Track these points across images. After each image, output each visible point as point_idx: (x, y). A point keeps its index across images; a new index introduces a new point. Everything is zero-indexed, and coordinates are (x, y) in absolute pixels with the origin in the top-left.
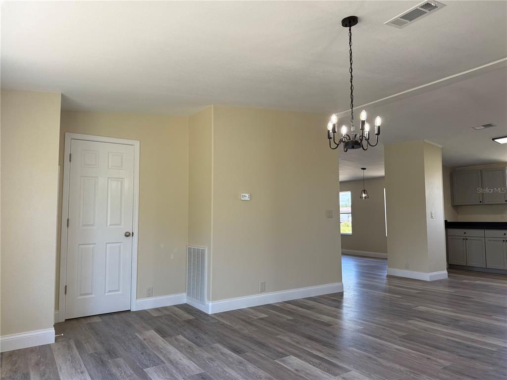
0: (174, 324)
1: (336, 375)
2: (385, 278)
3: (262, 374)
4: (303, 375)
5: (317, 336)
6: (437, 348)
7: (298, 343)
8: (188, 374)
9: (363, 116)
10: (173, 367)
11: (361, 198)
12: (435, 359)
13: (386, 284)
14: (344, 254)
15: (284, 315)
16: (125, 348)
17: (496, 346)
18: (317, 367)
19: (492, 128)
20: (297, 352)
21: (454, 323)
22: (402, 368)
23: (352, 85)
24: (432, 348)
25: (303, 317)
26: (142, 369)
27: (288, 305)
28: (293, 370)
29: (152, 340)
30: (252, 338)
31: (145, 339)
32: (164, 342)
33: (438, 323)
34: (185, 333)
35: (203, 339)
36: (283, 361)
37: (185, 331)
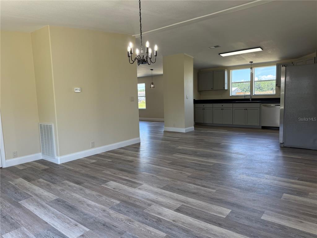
0: (36, 172)
1: (135, 188)
2: (163, 133)
3: (95, 194)
4: (118, 191)
5: (125, 168)
6: (186, 167)
7: (115, 174)
8: (48, 201)
9: (147, 44)
10: (38, 198)
11: (151, 87)
12: (184, 172)
13: (163, 136)
14: (141, 120)
15: (107, 160)
16: (3, 191)
17: (212, 163)
18: (125, 185)
19: (218, 48)
20: (114, 179)
21: (195, 154)
22: (168, 179)
23: (141, 24)
24: (183, 168)
25: (118, 159)
26: (17, 202)
27: (109, 153)
28: (112, 189)
29: (21, 184)
30: (88, 175)
31: (16, 184)
32: (30, 184)
33: (187, 154)
34: (44, 177)
35: (56, 179)
36: (106, 185)
37: (44, 176)
